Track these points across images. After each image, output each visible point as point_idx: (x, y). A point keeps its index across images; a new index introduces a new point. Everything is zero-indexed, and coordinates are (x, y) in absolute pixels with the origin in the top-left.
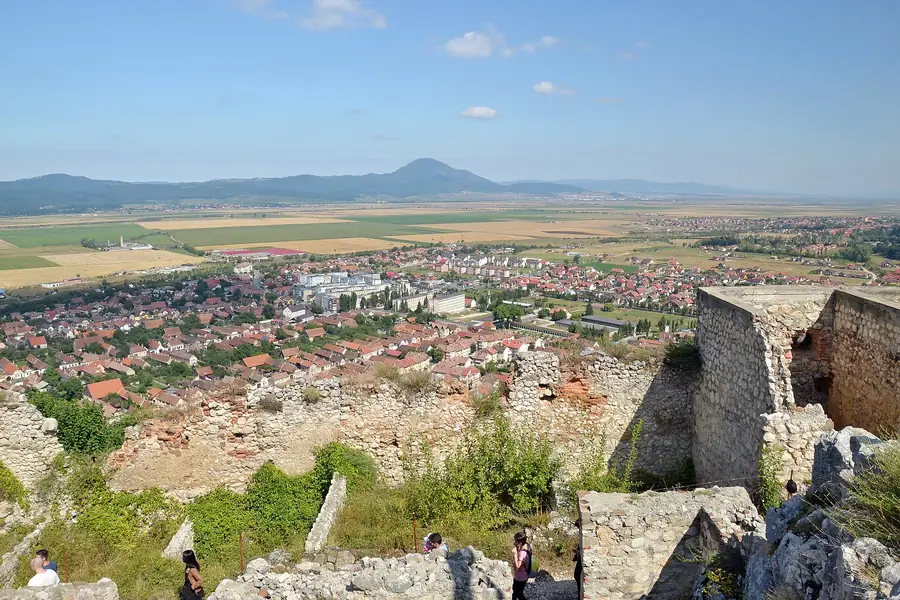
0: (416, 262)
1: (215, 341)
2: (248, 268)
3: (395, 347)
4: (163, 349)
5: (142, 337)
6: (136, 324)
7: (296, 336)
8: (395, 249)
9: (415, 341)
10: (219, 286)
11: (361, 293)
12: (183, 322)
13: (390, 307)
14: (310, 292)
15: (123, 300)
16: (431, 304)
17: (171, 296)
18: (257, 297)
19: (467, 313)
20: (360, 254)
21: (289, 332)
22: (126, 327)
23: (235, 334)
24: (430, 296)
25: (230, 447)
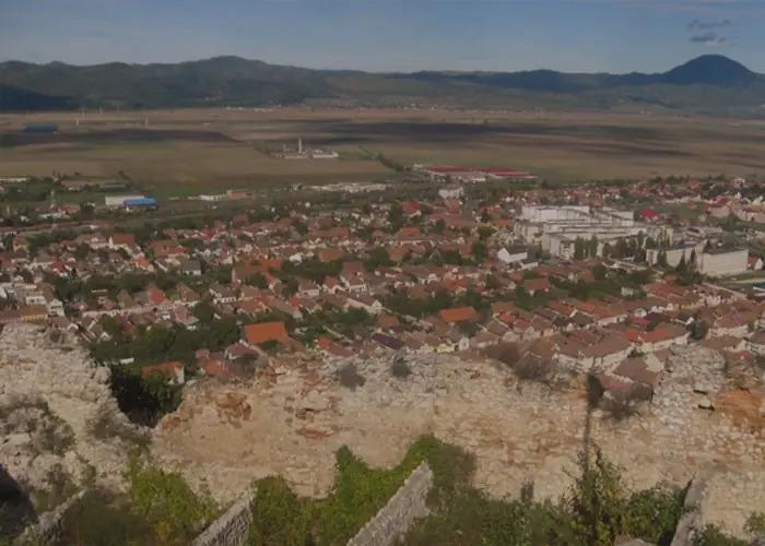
0: (684, 200)
1: (407, 284)
2: (457, 191)
3: (644, 314)
4: (340, 288)
5: (317, 271)
6: (311, 254)
7: (512, 286)
8: (658, 180)
9: (670, 308)
10: (419, 213)
11: (604, 236)
12: (368, 256)
13: (641, 258)
14: (536, 230)
15: (296, 223)
16: (699, 260)
17: (357, 221)
18: (466, 232)
19: (751, 277)
20: (609, 184)
21: (502, 280)
22: (297, 257)
23: (432, 277)
24: (699, 248)
25: (298, 424)
